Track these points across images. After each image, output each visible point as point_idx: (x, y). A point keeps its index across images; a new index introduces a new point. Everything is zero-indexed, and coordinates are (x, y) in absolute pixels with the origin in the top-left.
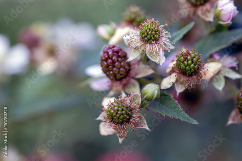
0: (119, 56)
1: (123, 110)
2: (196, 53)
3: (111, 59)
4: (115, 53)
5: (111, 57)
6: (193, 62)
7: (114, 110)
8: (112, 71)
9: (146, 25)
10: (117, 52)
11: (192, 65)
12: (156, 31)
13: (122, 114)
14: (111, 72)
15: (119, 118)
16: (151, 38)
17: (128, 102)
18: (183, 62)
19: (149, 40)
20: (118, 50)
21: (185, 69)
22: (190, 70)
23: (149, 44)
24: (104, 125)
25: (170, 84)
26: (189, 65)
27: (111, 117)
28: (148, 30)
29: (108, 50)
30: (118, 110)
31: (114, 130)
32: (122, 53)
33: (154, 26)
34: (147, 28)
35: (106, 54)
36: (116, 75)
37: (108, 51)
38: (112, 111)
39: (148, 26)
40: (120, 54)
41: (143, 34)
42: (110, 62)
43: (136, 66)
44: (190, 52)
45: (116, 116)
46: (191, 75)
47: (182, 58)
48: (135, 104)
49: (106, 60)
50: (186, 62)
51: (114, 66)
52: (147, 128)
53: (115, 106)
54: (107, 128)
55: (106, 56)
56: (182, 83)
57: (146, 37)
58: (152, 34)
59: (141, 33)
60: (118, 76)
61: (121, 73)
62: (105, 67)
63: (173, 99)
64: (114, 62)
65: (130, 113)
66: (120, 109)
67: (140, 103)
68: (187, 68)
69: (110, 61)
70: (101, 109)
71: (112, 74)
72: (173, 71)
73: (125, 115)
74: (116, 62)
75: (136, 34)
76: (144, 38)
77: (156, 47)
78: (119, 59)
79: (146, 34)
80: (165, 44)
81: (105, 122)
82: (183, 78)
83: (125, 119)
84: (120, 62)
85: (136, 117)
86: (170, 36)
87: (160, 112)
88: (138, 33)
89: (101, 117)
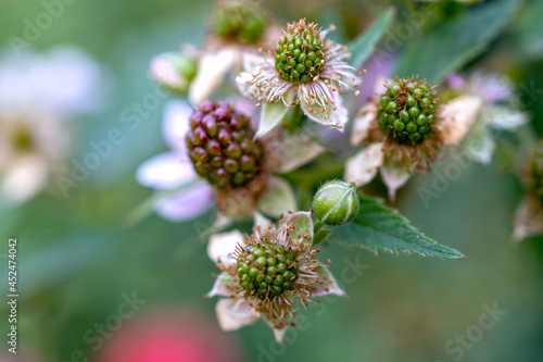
0: (233, 129)
1: (277, 261)
2: (423, 86)
3: (216, 138)
4: (223, 123)
5: (213, 133)
6: (421, 109)
7: (258, 267)
8: (222, 167)
9: (290, 39)
10: (226, 119)
11: (421, 116)
12: (315, 50)
13: (278, 273)
14: (220, 171)
15: (272, 284)
16: (307, 69)
17: (282, 238)
18: (397, 113)
19: (302, 74)
20: (227, 113)
21: (405, 130)
22: (418, 131)
23: (305, 83)
24: (230, 307)
25: (369, 171)
26: (412, 118)
27: (251, 285)
28: (297, 51)
29: (203, 117)
30: (267, 265)
31: (258, 314)
32: (237, 119)
33: (308, 37)
34: (292, 46)
35: (198, 130)
36: (233, 175)
37: (204, 120)
38: (253, 270)
39: (294, 41)
40: (233, 121)
41: (285, 62)
42: (215, 147)
43: (276, 143)
44: (410, 86)
45: (264, 280)
46: (420, 141)
47: (393, 104)
48: (301, 240)
49: (203, 144)
50: (404, 112)
51: (225, 157)
52: (339, 292)
53: (256, 257)
54: (239, 311)
55: (202, 135)
56: (400, 165)
57: (295, 68)
58: (307, 58)
59: (278, 61)
60: (240, 178)
61: (245, 168)
62: (203, 163)
63: (386, 208)
64: (223, 146)
65: (294, 264)
66: (270, 260)
67: (312, 234)
68: (411, 125)
69: (212, 144)
70: (214, 269)
71: (222, 176)
72: (370, 139)
73: (286, 274)
74: (228, 145)
75: (266, 65)
76: (289, 72)
77: (323, 90)
78: (235, 135)
79: (292, 61)
80: (342, 78)
81: (232, 297)
82: (402, 153)
83: (286, 284)
84: (239, 142)
85: (310, 271)
86: (348, 55)
87: (362, 246)
88: (271, 61)
89: (219, 288)
